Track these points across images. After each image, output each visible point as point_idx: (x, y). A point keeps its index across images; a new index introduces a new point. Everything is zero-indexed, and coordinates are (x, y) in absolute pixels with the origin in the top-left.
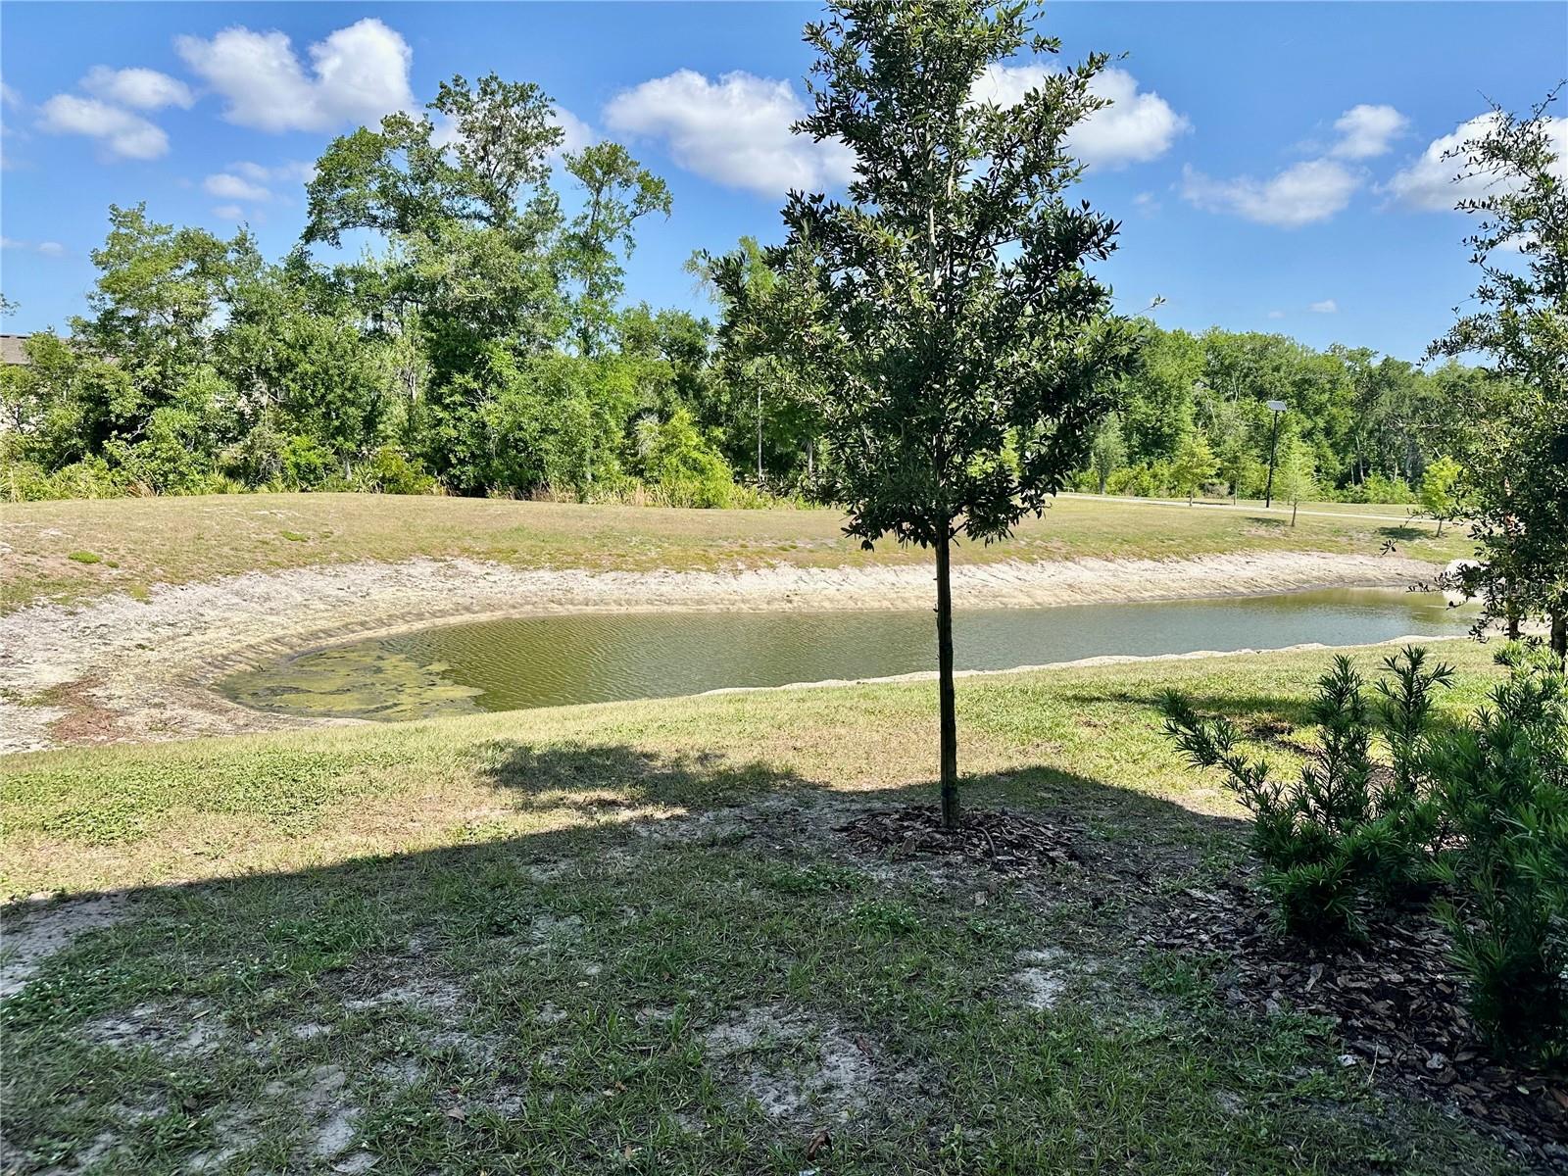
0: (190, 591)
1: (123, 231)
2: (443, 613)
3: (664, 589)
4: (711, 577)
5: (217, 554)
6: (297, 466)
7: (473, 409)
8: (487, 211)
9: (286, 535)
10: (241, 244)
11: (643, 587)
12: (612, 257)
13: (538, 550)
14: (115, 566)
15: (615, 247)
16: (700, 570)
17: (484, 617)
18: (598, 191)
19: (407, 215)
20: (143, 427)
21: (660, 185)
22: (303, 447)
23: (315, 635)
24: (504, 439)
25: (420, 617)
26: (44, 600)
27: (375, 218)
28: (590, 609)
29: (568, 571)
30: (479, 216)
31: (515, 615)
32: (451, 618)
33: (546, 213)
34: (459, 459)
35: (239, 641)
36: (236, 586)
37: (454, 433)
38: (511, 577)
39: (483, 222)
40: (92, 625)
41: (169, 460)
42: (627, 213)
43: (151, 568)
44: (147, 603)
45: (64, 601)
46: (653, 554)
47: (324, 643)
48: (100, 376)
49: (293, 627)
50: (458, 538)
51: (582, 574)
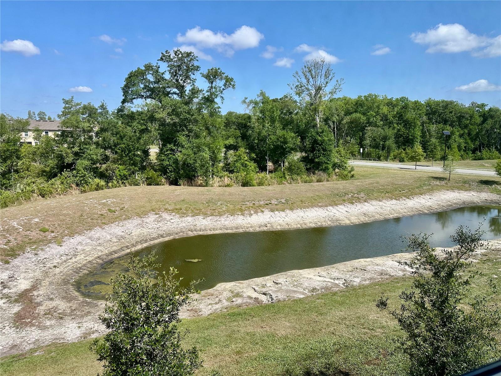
0: (75, 239)
1: (67, 106)
2: (154, 239)
3: (226, 223)
4: (241, 217)
5: (86, 222)
6: (120, 175)
7: (174, 155)
8: (178, 92)
9: (109, 210)
10: (102, 107)
11: (219, 222)
12: (217, 104)
13: (188, 208)
14: (53, 232)
15: (218, 100)
16: (239, 214)
17: (167, 239)
18: (212, 83)
19: (153, 93)
20: (74, 166)
21: (232, 80)
22: (120, 169)
23: (111, 254)
24: (184, 164)
25: (146, 241)
26: (29, 249)
27: (143, 96)
28: (201, 233)
29: (197, 217)
30: (175, 93)
31: (177, 237)
32: (156, 241)
33: (195, 92)
34: (170, 171)
35: (86, 260)
36: (90, 235)
37: (168, 163)
38: (178, 220)
39: (176, 95)
40: (42, 259)
41: (82, 177)
42: (221, 89)
43: (64, 231)
44: (61, 246)
45: (35, 249)
46: (224, 209)
47: (113, 256)
48: (61, 151)
49: (104, 251)
50: (164, 205)
51: (201, 217)
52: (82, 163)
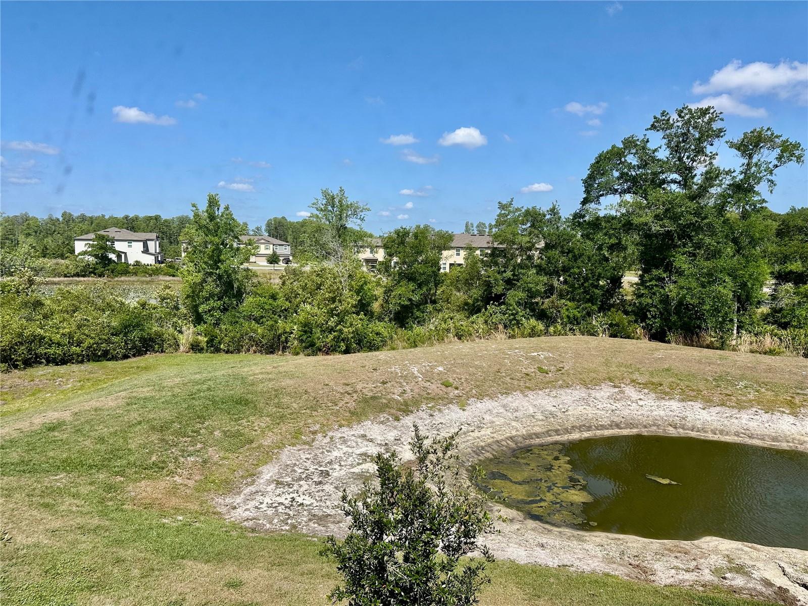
0: (484, 404)
1: (503, 212)
2: (603, 427)
3: (753, 425)
4: (791, 419)
5: (502, 382)
6: (568, 317)
7: (662, 287)
8: (679, 178)
9: (540, 369)
10: (553, 211)
11: (736, 421)
12: (758, 194)
13: (675, 385)
14: (457, 388)
15: (762, 188)
16: (784, 412)
17: (626, 432)
18: (751, 157)
19: (634, 184)
20: (504, 299)
21: (797, 146)
22: (568, 307)
23: (530, 436)
24: (680, 303)
25: (589, 428)
26: (424, 407)
27: (616, 190)
28: (693, 434)
29: (689, 403)
30: (674, 181)
31: (645, 432)
32: (606, 431)
33: (711, 176)
34: (652, 315)
35: (493, 438)
36: (505, 402)
37: (650, 301)
38: (653, 404)
39: (676, 185)
40: (437, 423)
41: (512, 314)
42: (771, 166)
43: (471, 390)
44: (464, 410)
45: (431, 408)
46: (751, 397)
47: (533, 442)
48: (489, 277)
49: (519, 429)
50: (631, 373)
51: (697, 405)
52: (515, 296)
